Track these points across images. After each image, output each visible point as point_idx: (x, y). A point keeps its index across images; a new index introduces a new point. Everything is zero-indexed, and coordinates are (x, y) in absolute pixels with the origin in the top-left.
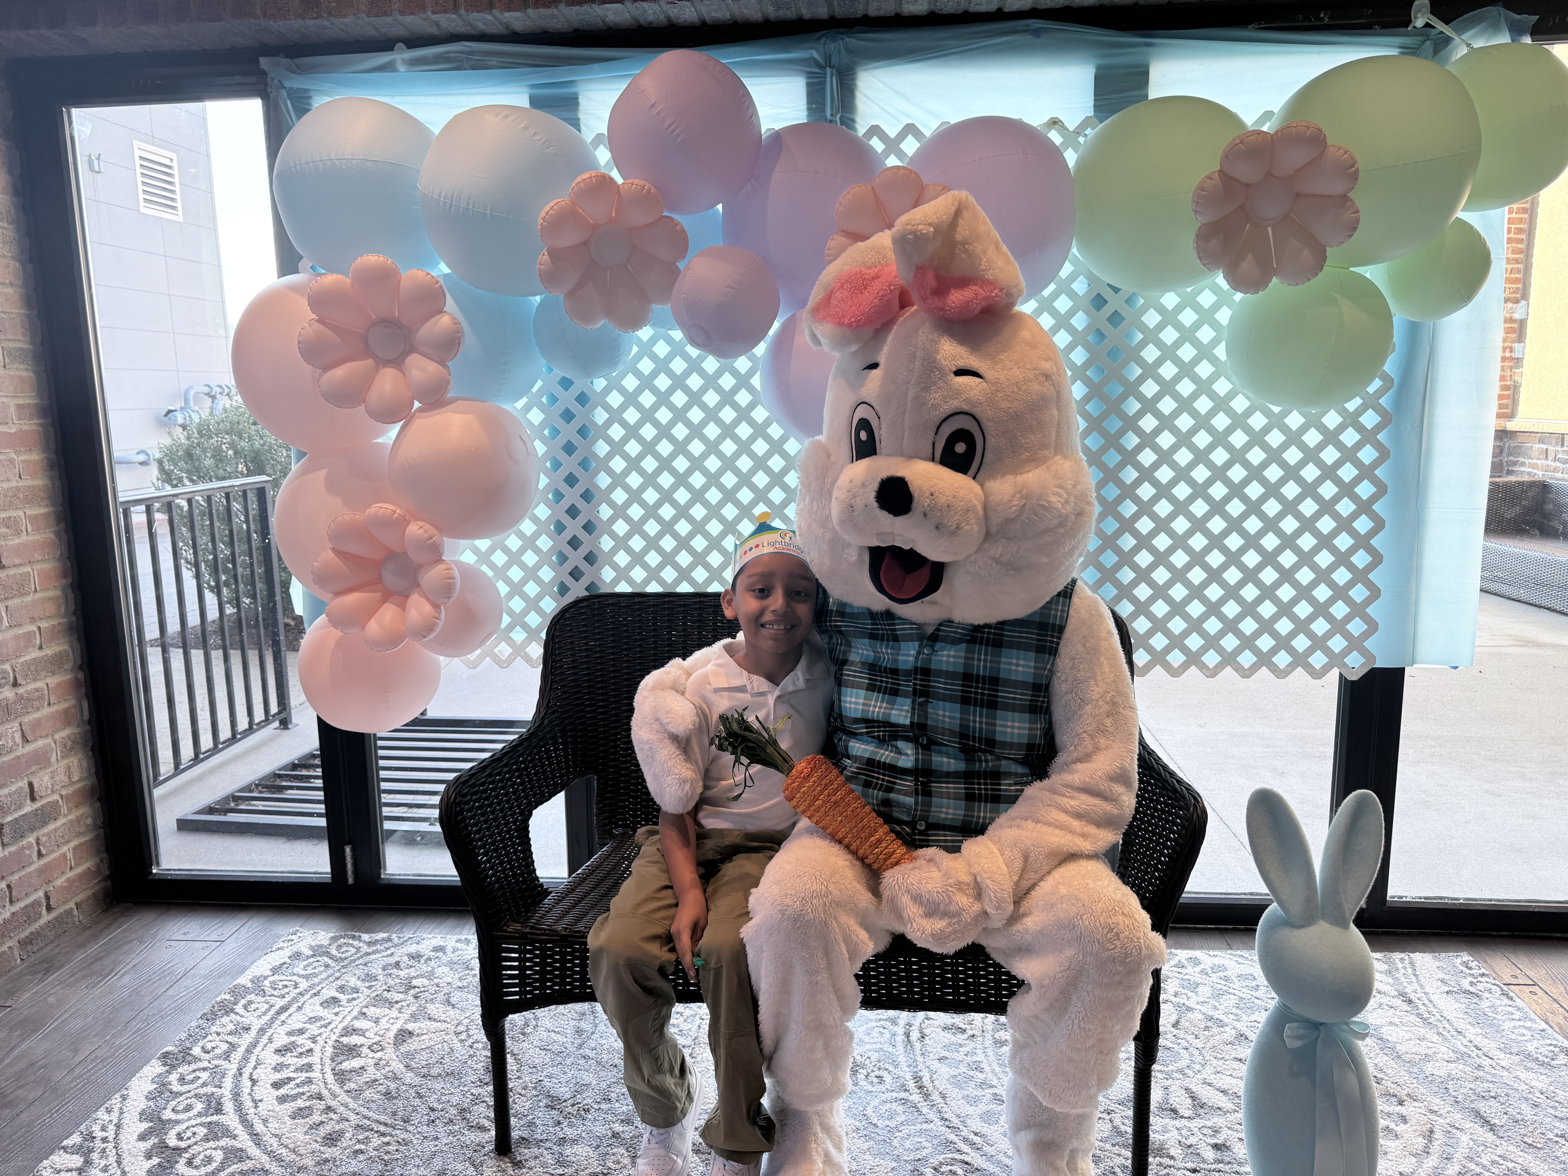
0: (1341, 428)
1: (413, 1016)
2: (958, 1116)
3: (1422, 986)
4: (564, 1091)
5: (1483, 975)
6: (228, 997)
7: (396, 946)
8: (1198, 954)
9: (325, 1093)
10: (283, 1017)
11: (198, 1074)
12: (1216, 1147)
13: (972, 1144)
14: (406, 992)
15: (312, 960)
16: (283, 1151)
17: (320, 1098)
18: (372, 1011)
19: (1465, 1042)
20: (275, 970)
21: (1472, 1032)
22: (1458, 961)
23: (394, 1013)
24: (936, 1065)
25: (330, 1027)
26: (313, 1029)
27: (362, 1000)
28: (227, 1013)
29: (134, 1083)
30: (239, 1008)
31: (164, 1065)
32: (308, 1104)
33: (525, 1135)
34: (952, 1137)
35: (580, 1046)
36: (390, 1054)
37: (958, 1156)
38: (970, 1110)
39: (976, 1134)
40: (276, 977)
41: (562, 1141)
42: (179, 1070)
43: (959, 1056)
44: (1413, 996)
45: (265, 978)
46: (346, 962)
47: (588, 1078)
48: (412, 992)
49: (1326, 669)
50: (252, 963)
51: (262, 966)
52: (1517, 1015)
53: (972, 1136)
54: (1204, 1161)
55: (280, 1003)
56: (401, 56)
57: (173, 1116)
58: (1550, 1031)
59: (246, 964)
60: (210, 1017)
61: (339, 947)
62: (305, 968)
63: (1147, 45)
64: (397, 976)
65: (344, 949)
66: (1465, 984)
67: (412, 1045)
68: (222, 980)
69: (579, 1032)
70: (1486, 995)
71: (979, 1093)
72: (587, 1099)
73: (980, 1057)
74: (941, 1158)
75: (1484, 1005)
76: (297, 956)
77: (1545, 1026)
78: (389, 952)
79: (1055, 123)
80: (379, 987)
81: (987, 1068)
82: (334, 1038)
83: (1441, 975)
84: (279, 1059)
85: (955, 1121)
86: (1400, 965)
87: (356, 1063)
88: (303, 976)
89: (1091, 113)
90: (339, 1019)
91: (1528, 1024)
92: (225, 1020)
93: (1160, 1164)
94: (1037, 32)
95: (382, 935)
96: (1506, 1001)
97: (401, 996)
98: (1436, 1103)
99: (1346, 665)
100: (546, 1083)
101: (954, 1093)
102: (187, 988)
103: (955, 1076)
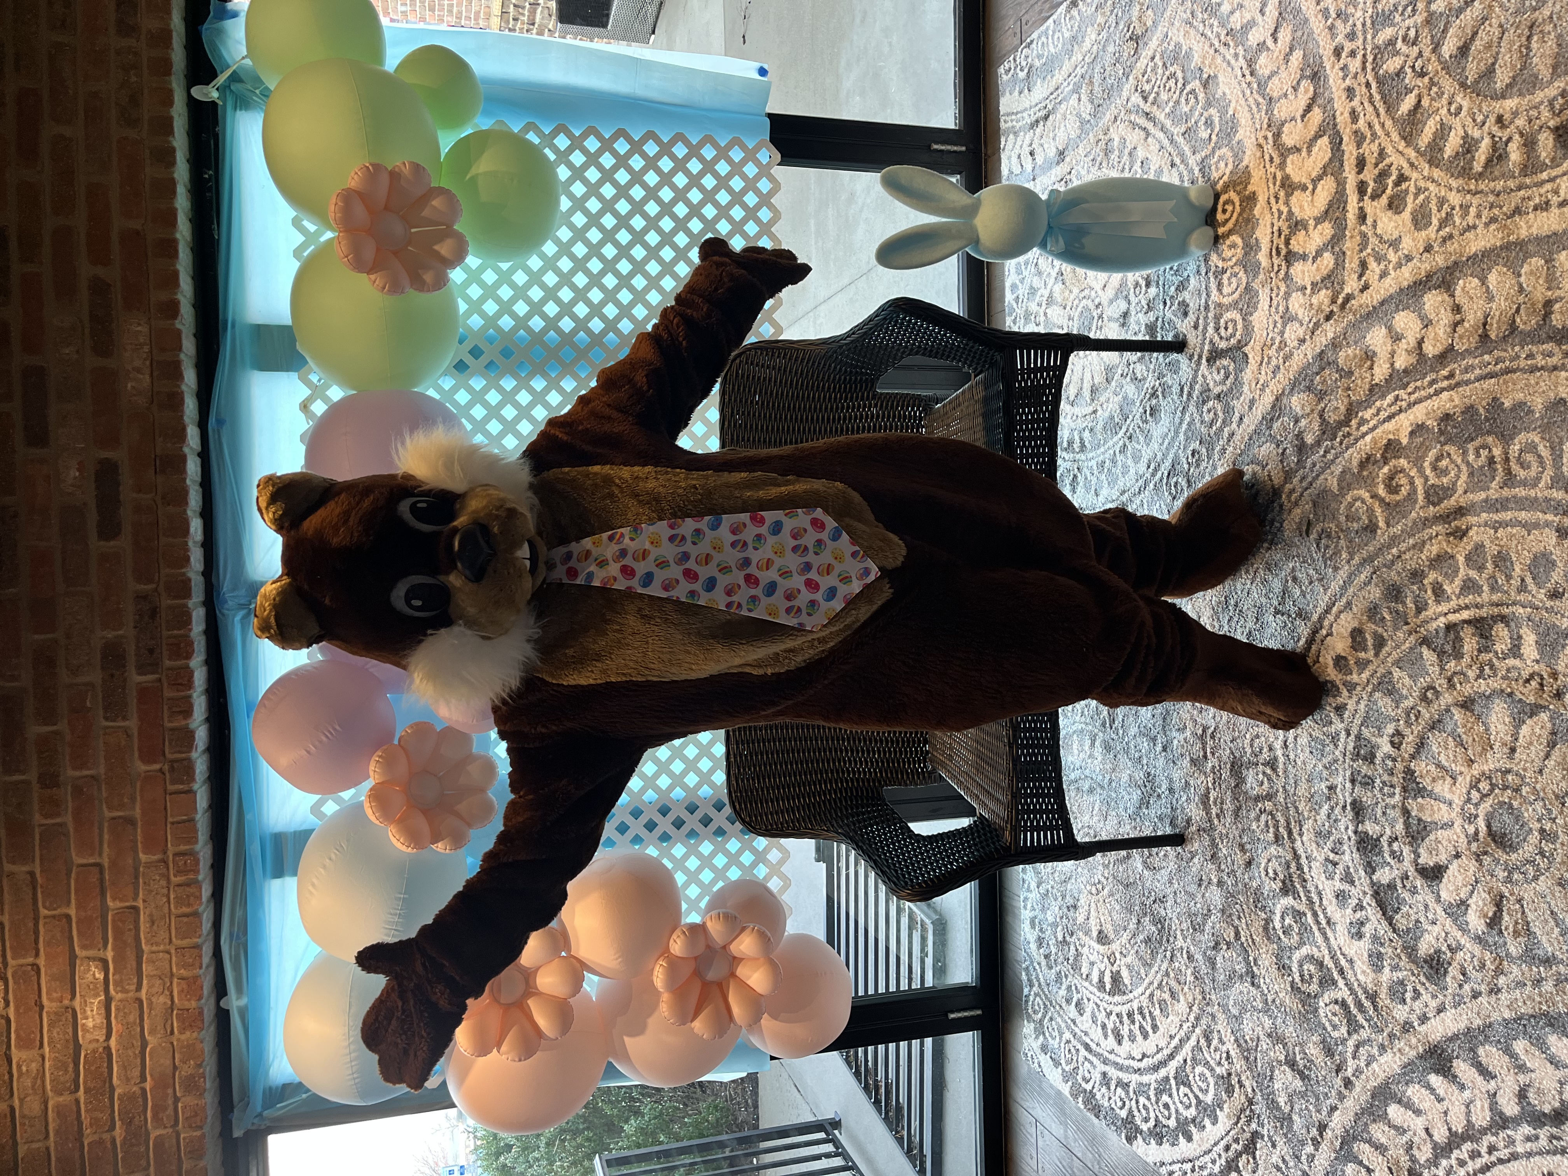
0: (570, 166)
1: (1086, 934)
2: (1137, 480)
3: (1026, 109)
4: (1136, 795)
5: (1015, 60)
6: (1080, 1099)
7: (1032, 962)
8: (1008, 284)
9: (1148, 992)
10: (1093, 1046)
11: (1141, 1107)
12: (1148, 285)
13: (1156, 470)
14: (1068, 944)
15: (1047, 1034)
16: (1192, 1018)
17: (1152, 995)
18: (1085, 971)
19: (1065, 84)
20: (1057, 1063)
21: (1059, 77)
22: (1004, 76)
23: (1085, 951)
24: (1101, 498)
25: (1099, 1002)
26: (1101, 1017)
27: (1077, 981)
28: (1094, 1096)
29: (1150, 1160)
30: (1089, 1087)
31: (1136, 1137)
32: (1157, 1006)
33: (1168, 821)
34: (1152, 486)
35: (1102, 787)
36: (1115, 947)
37: (1165, 481)
38: (1132, 471)
39: (1149, 467)
40: (1063, 1062)
41: (1171, 790)
42: (1139, 1123)
43: (1094, 480)
44: (1034, 119)
45: (1063, 1070)
46: (1048, 1003)
47: (1125, 778)
48: (1068, 938)
49: (772, 179)
50: (1051, 1086)
51: (1054, 1076)
52: (1044, 39)
53: (1150, 470)
54: (1158, 295)
55: (1083, 1052)
56: (234, 1002)
57: (1173, 1118)
58: (1055, 17)
59: (1053, 1093)
60: (1096, 1110)
61: (1035, 1012)
62: (1054, 1038)
63: (233, 326)
64: (1056, 954)
65: (1037, 1007)
66: (1022, 75)
67: (1109, 929)
68: (1068, 1111)
69: (1091, 791)
70: (1030, 60)
71: (1120, 463)
72: (1139, 775)
73: (1093, 463)
74: (1166, 494)
75: (1037, 63)
76: (1044, 1049)
77: (1051, 21)
78: (1037, 967)
79: (305, 407)
80: (1065, 968)
81: (1101, 458)
82: (1107, 997)
83: (1016, 93)
84: (1126, 1041)
85: (1141, 482)
86: (1010, 124)
87: (1125, 973)
88: (1061, 1038)
89: (294, 375)
90: (1091, 997)
91: (1050, 33)
92: (1098, 1096)
93: (1162, 328)
94: (220, 422)
95: (1024, 977)
96: (1034, 46)
97: (1072, 948)
98: (1108, 117)
99: (768, 163)
100: (1130, 811)
101: (1121, 483)
102: (1075, 1140)
103: (1109, 484)
